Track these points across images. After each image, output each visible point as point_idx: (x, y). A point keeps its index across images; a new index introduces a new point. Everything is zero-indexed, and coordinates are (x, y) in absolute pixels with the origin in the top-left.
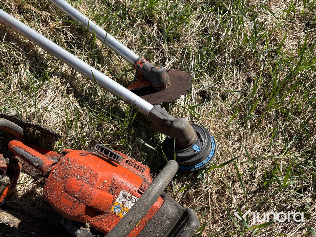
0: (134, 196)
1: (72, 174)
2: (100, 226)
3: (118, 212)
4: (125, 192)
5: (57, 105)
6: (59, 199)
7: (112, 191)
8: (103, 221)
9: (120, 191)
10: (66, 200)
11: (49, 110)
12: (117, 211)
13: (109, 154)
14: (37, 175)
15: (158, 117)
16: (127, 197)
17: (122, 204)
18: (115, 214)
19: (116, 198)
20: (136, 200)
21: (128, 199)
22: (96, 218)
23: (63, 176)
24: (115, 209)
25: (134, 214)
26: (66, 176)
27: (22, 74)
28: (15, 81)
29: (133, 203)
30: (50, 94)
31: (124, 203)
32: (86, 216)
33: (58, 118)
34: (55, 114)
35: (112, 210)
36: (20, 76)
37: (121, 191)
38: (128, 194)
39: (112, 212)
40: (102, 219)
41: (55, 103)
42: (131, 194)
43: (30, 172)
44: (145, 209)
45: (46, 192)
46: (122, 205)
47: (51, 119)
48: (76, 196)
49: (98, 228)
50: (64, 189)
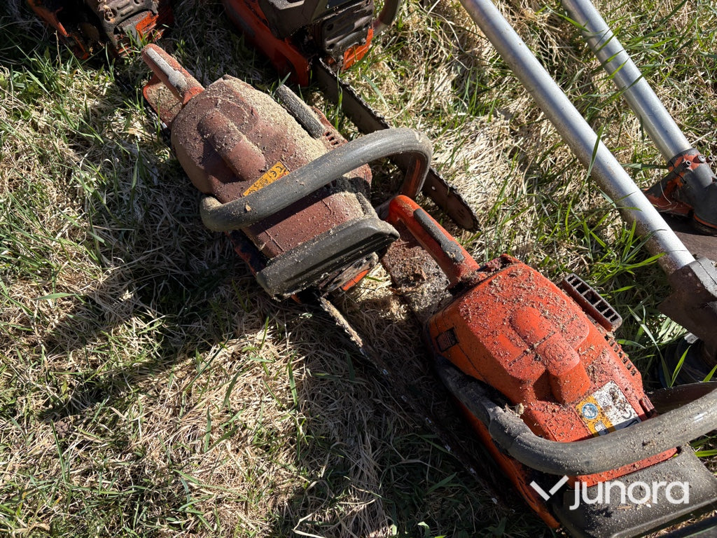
0: (630, 406)
1: (533, 302)
2: (544, 422)
3: (588, 417)
4: (616, 389)
5: (485, 169)
6: (492, 332)
7: (593, 372)
8: (553, 416)
9: (607, 381)
10: (508, 342)
11: (468, 172)
12: (587, 413)
13: (597, 304)
14: (403, 278)
15: (702, 285)
16: (618, 400)
17: (601, 407)
18: (581, 417)
19: (595, 390)
20: (631, 415)
21: (618, 405)
22: (543, 405)
23: (513, 297)
24: (585, 408)
25: (659, 433)
26: (519, 301)
27: (436, 85)
28: (419, 93)
29: (624, 417)
30: (481, 143)
31: (607, 408)
32: (532, 389)
33: (479, 194)
34: (476, 185)
35: (580, 407)
36: (432, 88)
37: (610, 383)
38: (621, 397)
39: (578, 411)
40: (554, 413)
41: (483, 164)
42: (626, 397)
43: (391, 267)
44: (682, 437)
45: (467, 311)
46: (601, 409)
47: (466, 190)
48: (533, 345)
49: (538, 423)
50: (510, 321)
